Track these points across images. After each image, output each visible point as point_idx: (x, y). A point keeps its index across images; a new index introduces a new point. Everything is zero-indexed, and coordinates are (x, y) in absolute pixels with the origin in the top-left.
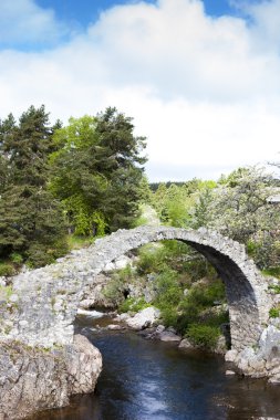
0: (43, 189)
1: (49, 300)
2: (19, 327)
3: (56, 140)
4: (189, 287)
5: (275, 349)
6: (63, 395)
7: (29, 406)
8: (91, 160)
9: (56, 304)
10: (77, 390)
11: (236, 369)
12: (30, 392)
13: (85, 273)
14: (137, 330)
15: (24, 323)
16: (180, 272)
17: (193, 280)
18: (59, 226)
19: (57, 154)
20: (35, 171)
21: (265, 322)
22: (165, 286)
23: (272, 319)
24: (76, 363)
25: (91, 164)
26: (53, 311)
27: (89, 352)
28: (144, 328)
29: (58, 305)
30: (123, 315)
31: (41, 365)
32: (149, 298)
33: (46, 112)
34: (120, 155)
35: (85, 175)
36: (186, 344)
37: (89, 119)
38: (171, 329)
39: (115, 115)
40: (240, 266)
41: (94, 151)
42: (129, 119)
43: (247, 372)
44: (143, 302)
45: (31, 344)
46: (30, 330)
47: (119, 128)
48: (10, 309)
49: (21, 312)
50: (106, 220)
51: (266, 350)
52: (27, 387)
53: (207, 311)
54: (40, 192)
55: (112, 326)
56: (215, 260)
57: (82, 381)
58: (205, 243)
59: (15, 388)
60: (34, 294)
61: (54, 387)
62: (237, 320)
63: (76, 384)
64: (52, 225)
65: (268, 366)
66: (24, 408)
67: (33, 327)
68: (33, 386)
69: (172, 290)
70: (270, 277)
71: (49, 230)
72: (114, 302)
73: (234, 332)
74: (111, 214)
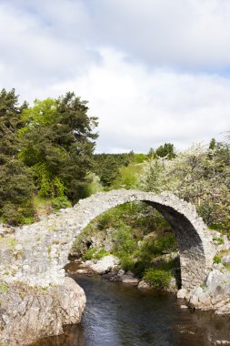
0: (16, 158)
1: (47, 249)
2: (22, 270)
3: (24, 118)
4: (142, 239)
5: (219, 288)
6: (59, 325)
7: (33, 334)
8: (54, 135)
9: (52, 252)
10: (68, 322)
11: (188, 304)
12: (34, 323)
13: (75, 227)
14: (101, 274)
15: (26, 267)
16: (133, 227)
17: (145, 234)
18: (28, 189)
19: (25, 129)
20: (9, 143)
21: (210, 266)
22: (122, 238)
23: (216, 265)
24: (67, 299)
25: (53, 138)
26: (49, 258)
27: (76, 291)
28: (107, 272)
29: (53, 253)
30: (88, 262)
31: (42, 301)
32: (108, 248)
33: (16, 94)
34: (75, 132)
35: (49, 147)
36: (143, 285)
37: (52, 102)
38: (130, 272)
39: (73, 98)
40: (192, 222)
41: (56, 127)
42: (86, 102)
43: (197, 306)
44: (103, 252)
45: (32, 285)
46: (31, 273)
47: (76, 109)
48: (16, 256)
49: (24, 258)
50: (65, 185)
51: (211, 288)
52: (31, 319)
53: (158, 258)
54: (13, 160)
55: (81, 271)
56: (171, 217)
57: (72, 314)
58: (166, 204)
59: (23, 320)
60: (34, 244)
61: (52, 319)
62: (187, 265)
63: (67, 317)
64: (23, 188)
65: (213, 301)
66: (30, 336)
67: (33, 271)
68: (36, 318)
69: (128, 241)
70: (214, 231)
71: (20, 192)
72: (79, 251)
73: (184, 275)
74: (69, 179)
